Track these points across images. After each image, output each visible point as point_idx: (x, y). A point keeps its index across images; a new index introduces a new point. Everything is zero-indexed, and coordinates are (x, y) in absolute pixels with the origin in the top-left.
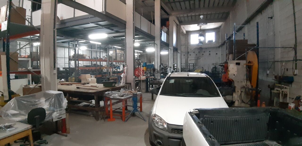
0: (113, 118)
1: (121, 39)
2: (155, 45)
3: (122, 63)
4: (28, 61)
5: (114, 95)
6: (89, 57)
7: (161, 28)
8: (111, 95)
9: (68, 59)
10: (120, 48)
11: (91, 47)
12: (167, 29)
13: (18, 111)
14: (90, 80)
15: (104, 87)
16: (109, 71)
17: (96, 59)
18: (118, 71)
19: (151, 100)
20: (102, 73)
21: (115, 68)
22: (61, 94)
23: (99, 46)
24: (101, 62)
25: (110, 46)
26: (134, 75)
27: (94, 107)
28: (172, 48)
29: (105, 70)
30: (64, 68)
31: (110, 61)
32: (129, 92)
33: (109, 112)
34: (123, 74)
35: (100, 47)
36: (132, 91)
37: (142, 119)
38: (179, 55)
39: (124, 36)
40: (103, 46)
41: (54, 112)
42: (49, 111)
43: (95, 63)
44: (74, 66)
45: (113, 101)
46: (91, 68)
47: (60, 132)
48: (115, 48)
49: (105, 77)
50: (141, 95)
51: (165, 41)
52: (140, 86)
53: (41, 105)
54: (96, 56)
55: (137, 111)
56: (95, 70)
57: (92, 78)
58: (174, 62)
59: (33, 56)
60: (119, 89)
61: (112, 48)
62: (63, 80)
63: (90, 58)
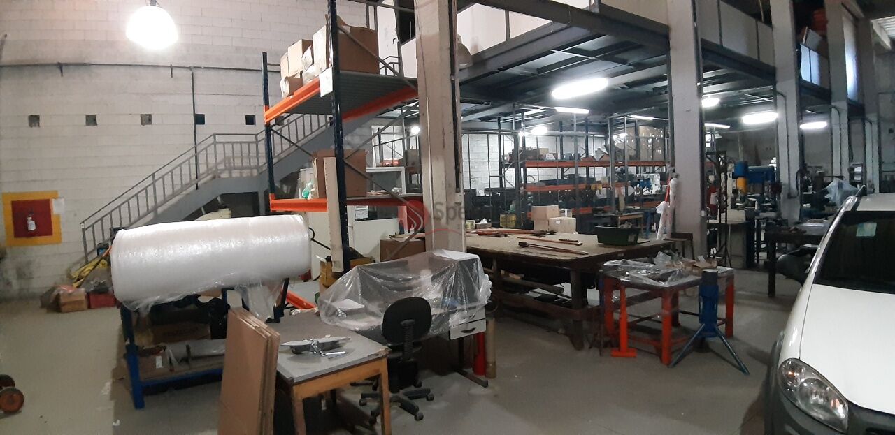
0: (629, 347)
1: (654, 89)
2: (779, 97)
3: (656, 168)
4: (399, 173)
5: (632, 273)
6: (555, 155)
7: (796, 38)
8: (623, 274)
9: (498, 163)
10: (651, 119)
11: (561, 125)
12: (820, 38)
13: (363, 304)
14: (558, 222)
15: (600, 246)
16: (616, 196)
17: (574, 161)
18: (644, 193)
19: (767, 296)
20: (594, 201)
21: (633, 185)
22: (474, 260)
23: (582, 120)
24: (591, 170)
25: (617, 116)
26: (703, 208)
27: (569, 305)
28: (843, 105)
29: (602, 193)
30: (487, 190)
31: (617, 163)
32: (687, 264)
33: (617, 324)
34: (663, 202)
35: (586, 125)
36: (698, 261)
37: (735, 366)
38: (871, 131)
39: (662, 78)
40: (596, 119)
41: (454, 312)
42: (442, 307)
43: (572, 171)
44: (514, 185)
45: (630, 293)
46: (559, 188)
47: (470, 371)
48: (634, 121)
49: (602, 215)
50: (730, 278)
51: (816, 81)
52: (726, 244)
53: (420, 291)
54: (576, 150)
55: (715, 333)
56: (573, 195)
57: (564, 216)
58: (851, 158)
59: (410, 160)
60: (649, 253)
61: (623, 123)
62: (484, 221)
63: (556, 158)
